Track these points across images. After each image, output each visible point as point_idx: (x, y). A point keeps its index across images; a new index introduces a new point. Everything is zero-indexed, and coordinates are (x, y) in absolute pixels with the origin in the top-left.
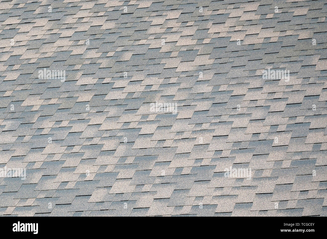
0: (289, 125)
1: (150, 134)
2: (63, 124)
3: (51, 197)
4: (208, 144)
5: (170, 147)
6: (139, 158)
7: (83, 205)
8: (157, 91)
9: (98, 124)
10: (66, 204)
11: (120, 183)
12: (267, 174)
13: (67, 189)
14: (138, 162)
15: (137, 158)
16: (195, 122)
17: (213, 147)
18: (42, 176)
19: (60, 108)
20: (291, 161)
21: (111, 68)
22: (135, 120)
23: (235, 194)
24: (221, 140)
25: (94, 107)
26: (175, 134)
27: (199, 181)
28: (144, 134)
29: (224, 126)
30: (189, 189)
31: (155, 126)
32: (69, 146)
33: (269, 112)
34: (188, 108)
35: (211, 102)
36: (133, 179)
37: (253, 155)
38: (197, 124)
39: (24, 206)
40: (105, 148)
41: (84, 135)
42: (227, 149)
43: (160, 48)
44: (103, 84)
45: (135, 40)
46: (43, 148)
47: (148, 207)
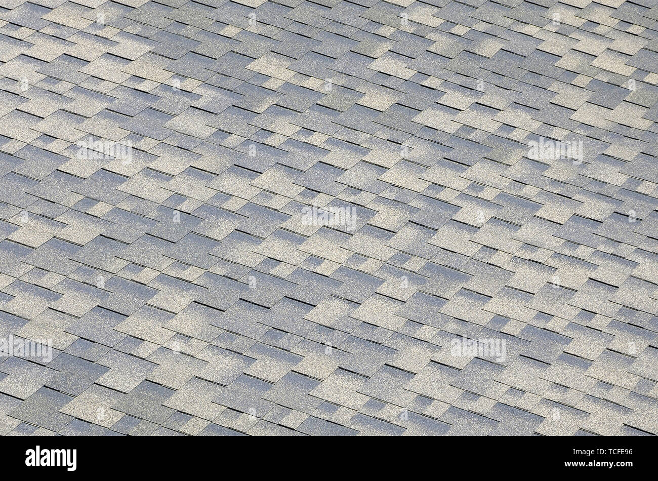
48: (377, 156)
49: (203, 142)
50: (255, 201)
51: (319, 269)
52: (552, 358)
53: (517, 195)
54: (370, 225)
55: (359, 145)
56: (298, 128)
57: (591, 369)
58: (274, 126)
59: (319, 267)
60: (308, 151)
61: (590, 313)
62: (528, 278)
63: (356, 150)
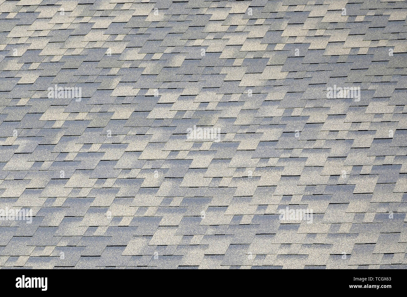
0: (375, 167)
1: (203, 168)
2: (94, 148)
3: (75, 246)
4: (275, 186)
5: (227, 187)
6: (188, 199)
7: (116, 258)
8: (213, 110)
9: (138, 151)
10: (94, 256)
11: (164, 231)
12: (345, 229)
13: (96, 236)
14: (187, 205)
15: (186, 200)
16: (260, 156)
17: (281, 190)
18: (65, 217)
19: (90, 126)
20: (375, 213)
21: (156, 75)
22: (185, 148)
23: (305, 254)
24: (292, 181)
25: (133, 127)
26: (235, 169)
27: (262, 234)
28: (195, 168)
29: (296, 163)
30: (249, 244)
31: (209, 158)
32: (100, 179)
33: (352, 148)
34: (251, 136)
35: (281, 130)
36: (180, 227)
37: (330, 204)
38: (262, 158)
39: (40, 256)
40: (145, 184)
41: (119, 165)
42: (298, 194)
43: (220, 52)
44: (146, 96)
45: (189, 39)
46: (66, 179)
47: (196, 265)
48: (133, 146)
49: (29, 172)
50: (71, 196)
51: (122, 223)
52: (275, 229)
53: (223, 142)
54: (143, 187)
55: (120, 143)
56: (82, 145)
57: (300, 229)
58: (67, 148)
59: (121, 222)
60: (92, 157)
61: (288, 196)
62: (245, 188)
63: (120, 146)
